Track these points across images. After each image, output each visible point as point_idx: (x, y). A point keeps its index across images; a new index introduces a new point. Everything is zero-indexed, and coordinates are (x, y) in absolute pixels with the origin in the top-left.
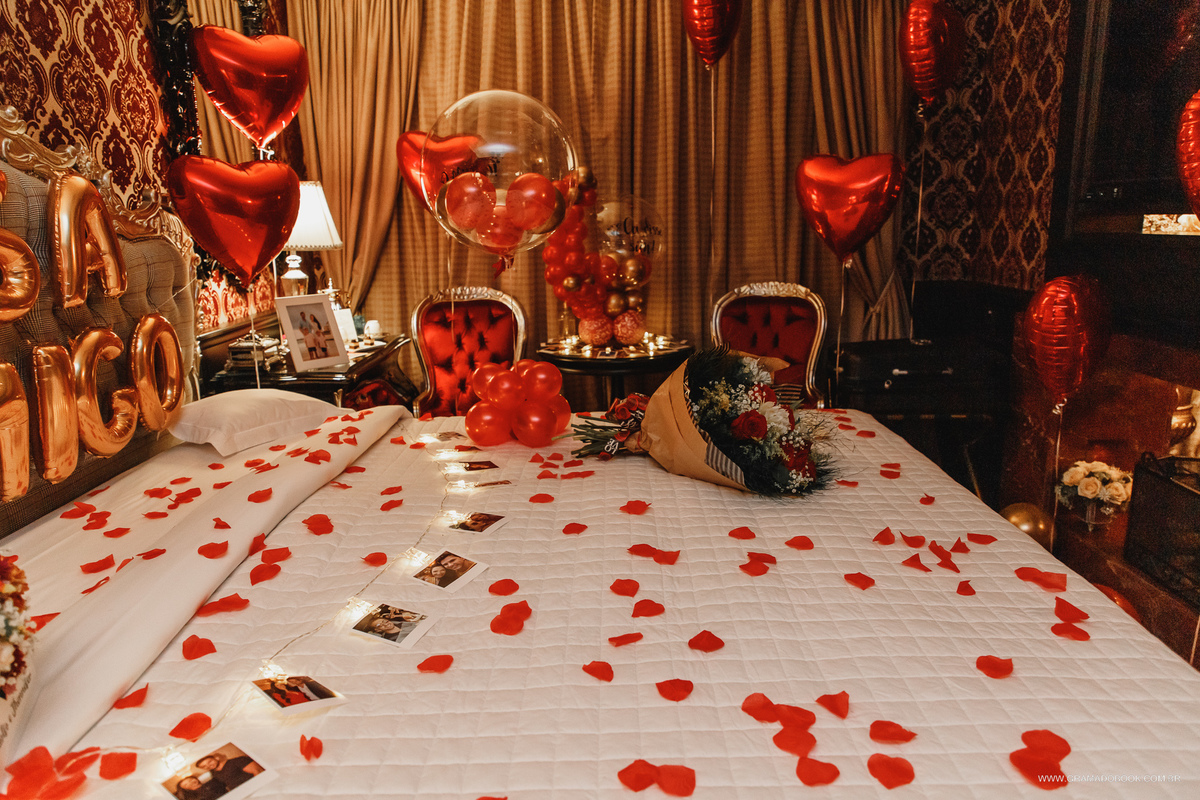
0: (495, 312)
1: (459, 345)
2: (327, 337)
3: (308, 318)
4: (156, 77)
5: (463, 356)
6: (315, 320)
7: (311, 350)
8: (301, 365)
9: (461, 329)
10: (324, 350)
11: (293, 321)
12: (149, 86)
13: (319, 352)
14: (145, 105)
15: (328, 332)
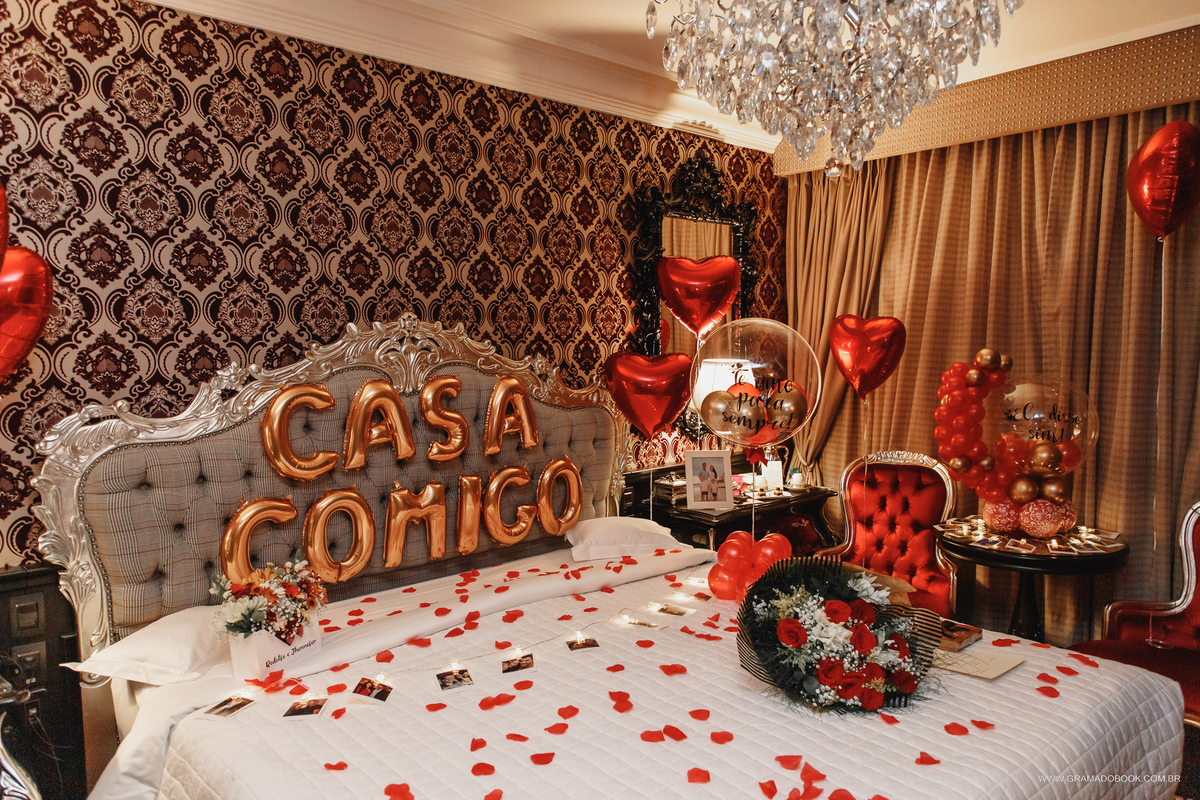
0: (926, 480)
1: (882, 506)
2: (720, 485)
3: (708, 468)
4: (630, 297)
5: (883, 517)
6: (714, 471)
7: (704, 493)
8: (693, 505)
9: (884, 491)
10: (715, 495)
11: (694, 468)
12: (624, 302)
13: (710, 496)
14: (617, 315)
15: (722, 481)
